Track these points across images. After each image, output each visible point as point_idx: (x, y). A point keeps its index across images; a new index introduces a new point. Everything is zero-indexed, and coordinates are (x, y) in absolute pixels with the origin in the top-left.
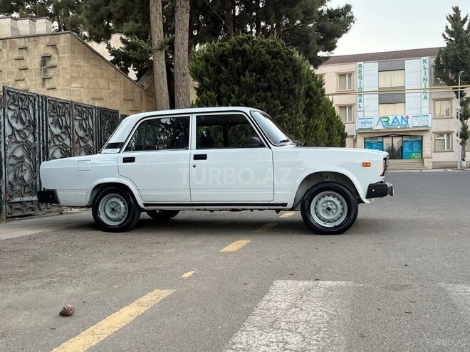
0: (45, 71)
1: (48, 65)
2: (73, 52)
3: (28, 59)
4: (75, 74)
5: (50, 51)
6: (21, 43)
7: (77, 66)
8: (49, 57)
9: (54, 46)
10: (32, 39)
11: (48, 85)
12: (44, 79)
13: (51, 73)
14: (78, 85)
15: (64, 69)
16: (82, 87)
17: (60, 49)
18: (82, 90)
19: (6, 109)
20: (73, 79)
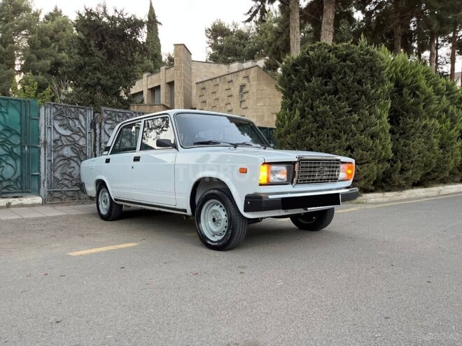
0: (242, 96)
1: (244, 91)
2: (258, 80)
3: (232, 88)
4: (259, 96)
5: (245, 81)
6: (229, 78)
7: (262, 90)
8: (244, 85)
9: (247, 77)
10: (235, 74)
11: (243, 106)
12: (241, 102)
13: (245, 97)
14: (262, 104)
15: (253, 93)
16: (264, 105)
17: (251, 79)
18: (264, 107)
19: (103, 124)
20: (258, 100)
